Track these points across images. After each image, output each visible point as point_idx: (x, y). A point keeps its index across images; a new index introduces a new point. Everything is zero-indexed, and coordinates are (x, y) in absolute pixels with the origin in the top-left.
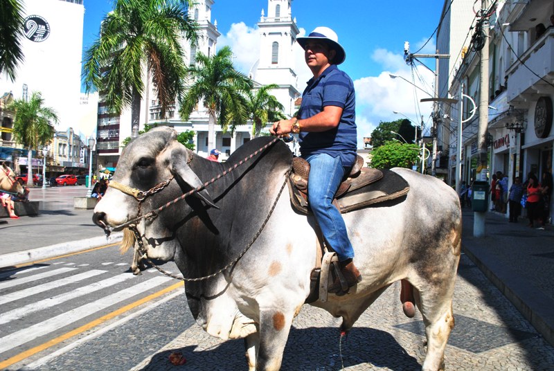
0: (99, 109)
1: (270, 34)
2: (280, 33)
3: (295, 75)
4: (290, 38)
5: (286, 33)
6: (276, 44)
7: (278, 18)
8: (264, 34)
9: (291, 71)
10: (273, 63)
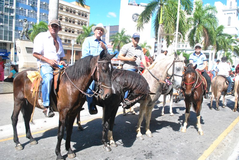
0: (155, 44)
1: (227, 14)
2: (232, 13)
3: (237, 30)
4: (236, 14)
5: (234, 13)
6: (230, 18)
7: (231, 7)
8: (225, 14)
9: (236, 28)
10: (228, 25)
